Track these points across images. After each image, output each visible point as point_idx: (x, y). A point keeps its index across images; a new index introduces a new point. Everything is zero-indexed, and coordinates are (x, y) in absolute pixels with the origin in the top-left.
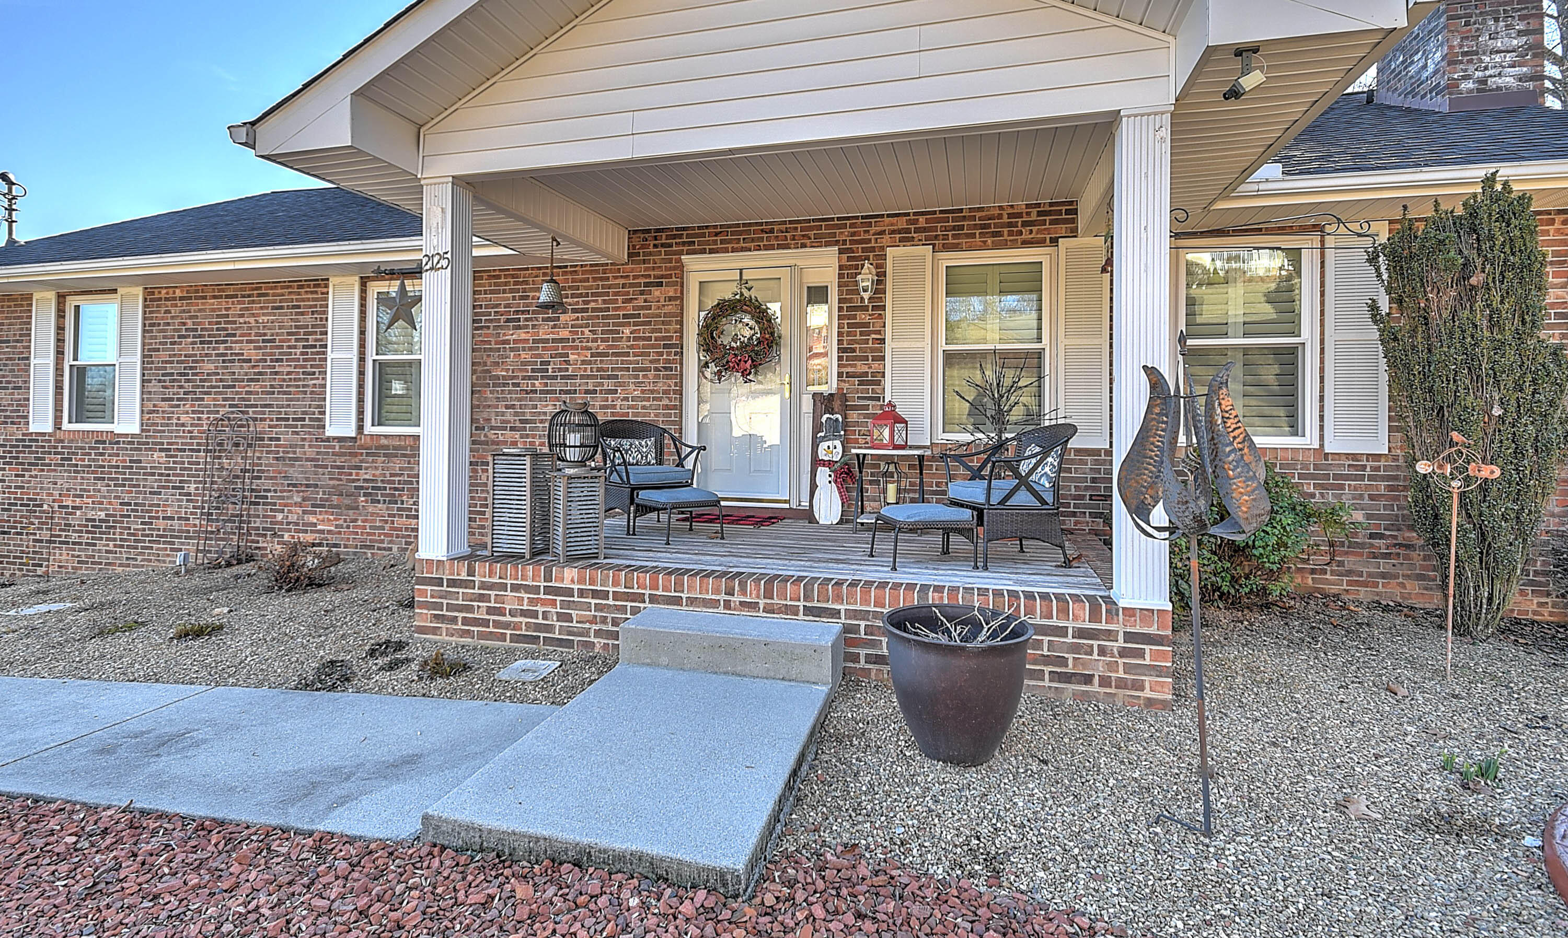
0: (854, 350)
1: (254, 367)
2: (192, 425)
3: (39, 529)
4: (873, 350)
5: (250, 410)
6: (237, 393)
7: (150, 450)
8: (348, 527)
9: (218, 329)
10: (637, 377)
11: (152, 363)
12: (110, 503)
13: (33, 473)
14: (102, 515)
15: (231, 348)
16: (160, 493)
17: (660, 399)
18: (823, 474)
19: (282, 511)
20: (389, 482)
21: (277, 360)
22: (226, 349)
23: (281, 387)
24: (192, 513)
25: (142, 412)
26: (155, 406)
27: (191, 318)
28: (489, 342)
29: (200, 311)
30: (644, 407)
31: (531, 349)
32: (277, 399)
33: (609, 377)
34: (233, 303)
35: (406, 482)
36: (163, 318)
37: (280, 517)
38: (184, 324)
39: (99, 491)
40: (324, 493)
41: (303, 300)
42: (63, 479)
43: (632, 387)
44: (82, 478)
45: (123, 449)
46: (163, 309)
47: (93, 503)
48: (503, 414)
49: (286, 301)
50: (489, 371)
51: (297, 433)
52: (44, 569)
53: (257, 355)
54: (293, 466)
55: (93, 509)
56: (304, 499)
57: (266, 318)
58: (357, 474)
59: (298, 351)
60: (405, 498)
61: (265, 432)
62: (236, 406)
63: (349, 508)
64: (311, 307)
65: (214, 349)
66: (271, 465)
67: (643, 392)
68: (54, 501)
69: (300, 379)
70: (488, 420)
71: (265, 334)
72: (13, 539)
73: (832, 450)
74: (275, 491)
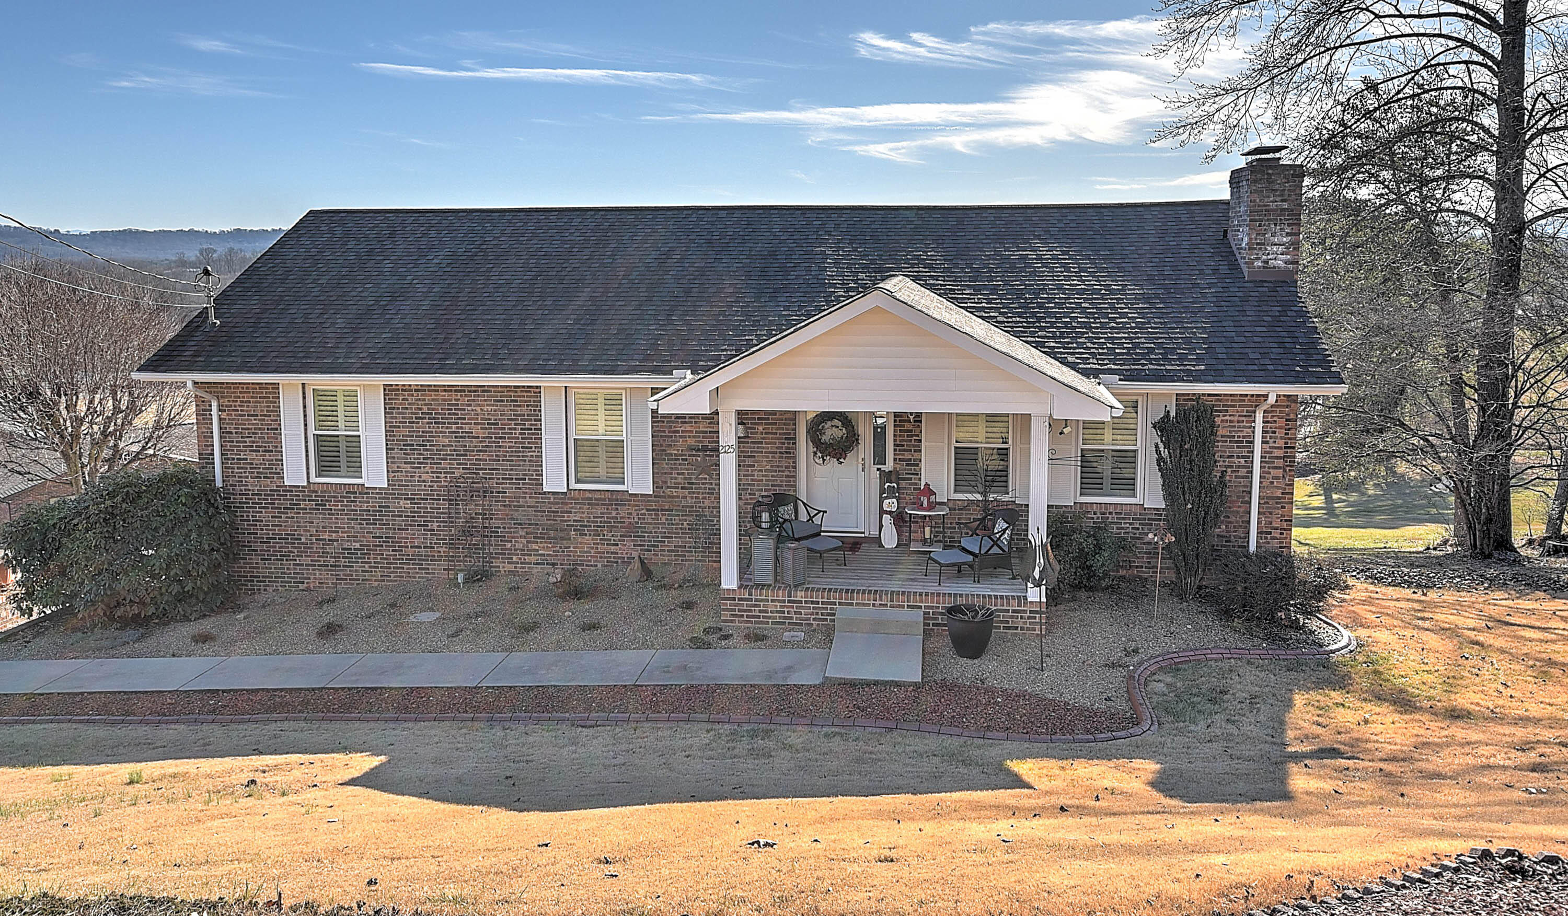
0: (903, 446)
1: (481, 442)
2: (432, 481)
3: (298, 556)
4: (914, 446)
5: (481, 472)
6: (469, 460)
7: (396, 498)
8: (563, 552)
9: (449, 414)
10: (768, 457)
11: (394, 436)
12: (364, 537)
13: (289, 515)
14: (357, 545)
15: (462, 428)
16: (407, 530)
17: (783, 471)
18: (887, 518)
19: (511, 541)
20: (593, 522)
21: (501, 438)
22: (458, 428)
23: (505, 456)
24: (435, 543)
25: (388, 471)
26: (398, 467)
27: (425, 405)
28: (664, 432)
29: (433, 400)
30: (772, 476)
31: (694, 437)
32: (502, 465)
33: (749, 457)
34: (461, 396)
35: (605, 522)
36: (401, 404)
37: (509, 545)
38: (421, 409)
39: (353, 528)
40: (543, 529)
41: (519, 396)
42: (319, 520)
43: (765, 463)
44: (337, 519)
45: (372, 498)
46: (401, 398)
47: (348, 536)
48: (676, 478)
49: (506, 396)
50: (664, 450)
51: (520, 488)
52: (305, 585)
53: (484, 433)
54: (517, 511)
55: (348, 541)
56: (527, 533)
57: (490, 408)
58: (568, 517)
59: (517, 432)
60: (605, 533)
61: (493, 488)
62: (469, 469)
63: (562, 539)
64: (526, 401)
65: (447, 428)
66: (500, 510)
67: (772, 466)
68: (311, 535)
69: (520, 452)
70: (666, 482)
71: (490, 419)
72: (274, 564)
73: (891, 504)
74: (504, 528)
